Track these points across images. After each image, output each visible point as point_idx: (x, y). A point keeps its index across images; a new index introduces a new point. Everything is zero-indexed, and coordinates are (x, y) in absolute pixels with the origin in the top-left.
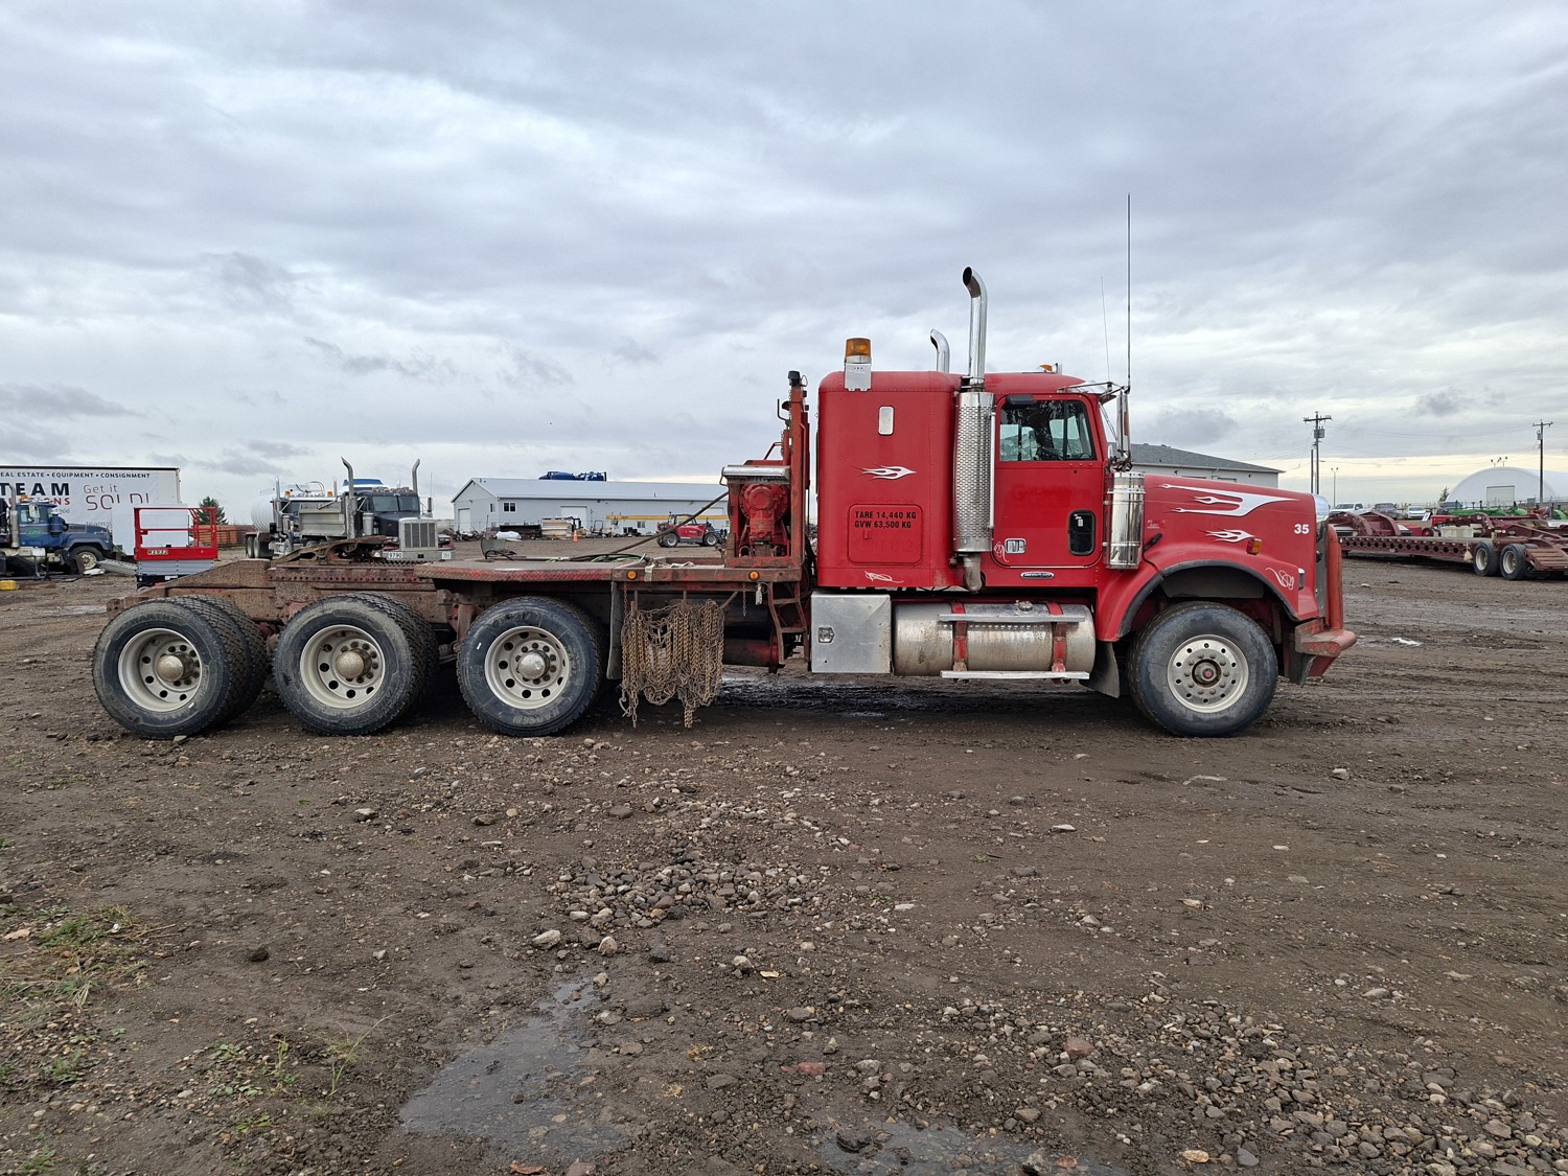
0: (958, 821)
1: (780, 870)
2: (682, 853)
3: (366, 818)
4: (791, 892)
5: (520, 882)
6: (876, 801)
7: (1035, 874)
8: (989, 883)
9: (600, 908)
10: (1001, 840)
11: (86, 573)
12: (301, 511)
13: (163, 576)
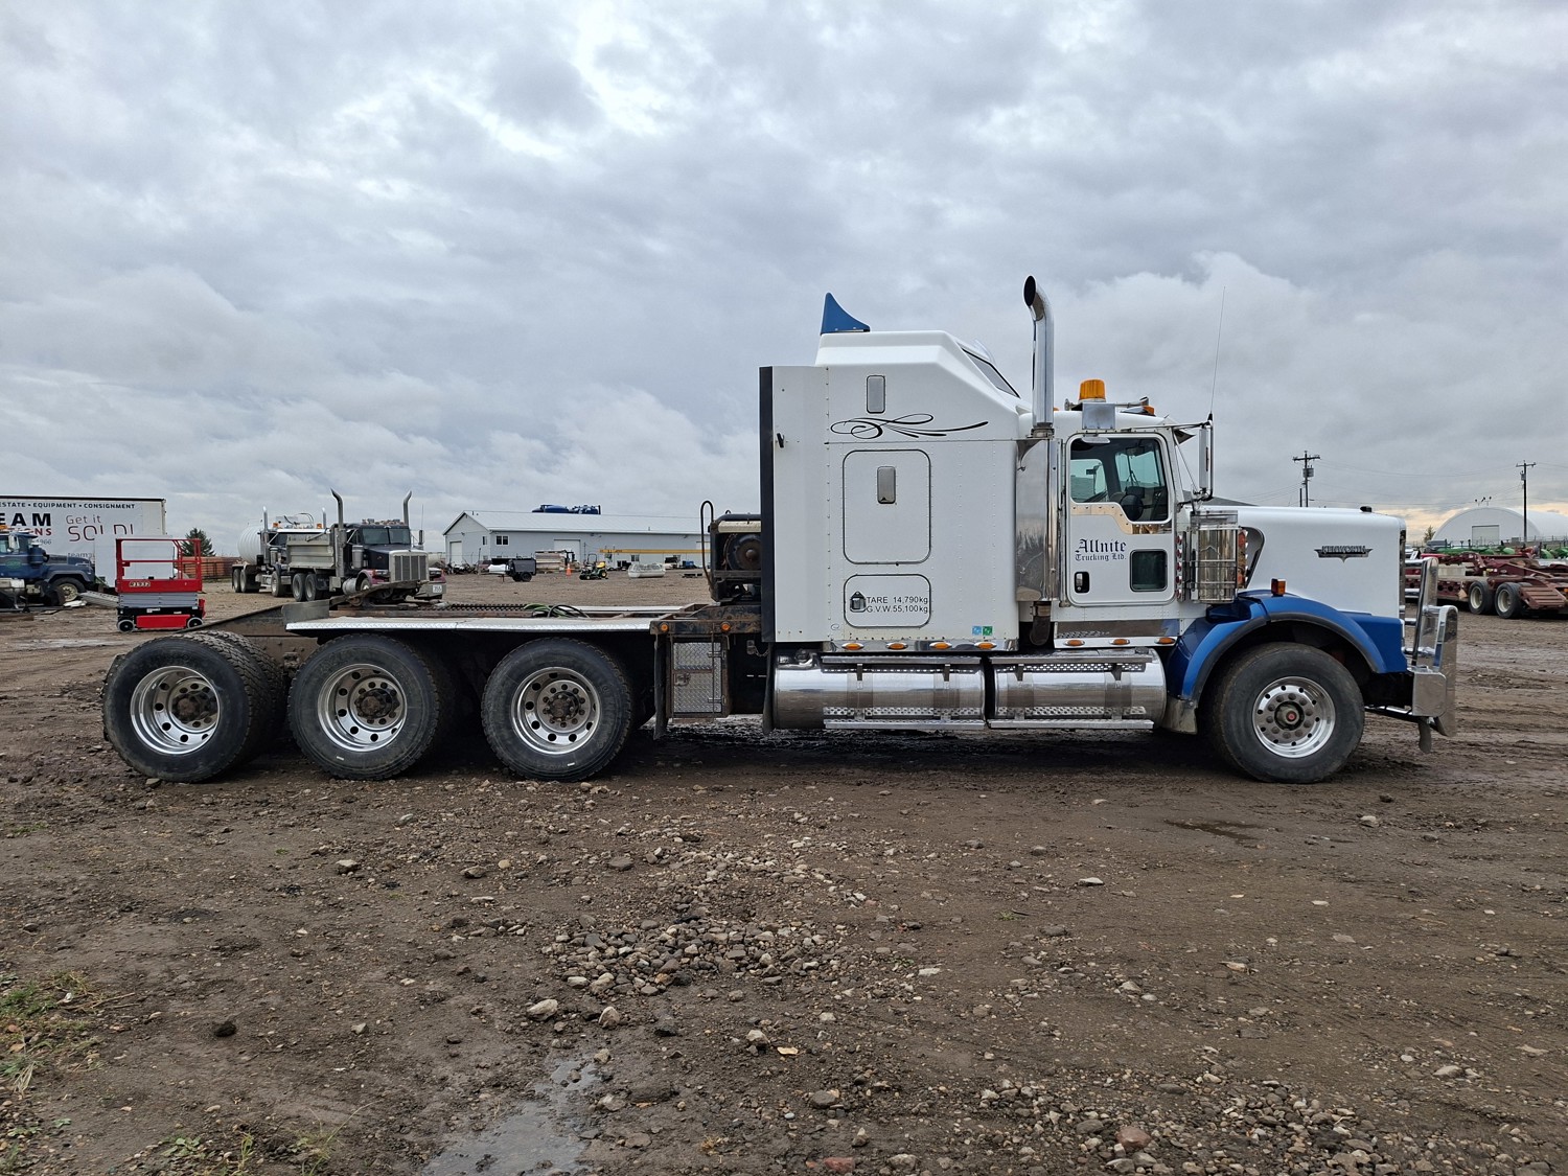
0: (978, 873)
1: (794, 929)
2: (687, 909)
3: (348, 870)
4: (805, 954)
5: (513, 942)
6: (891, 852)
7: (1066, 933)
8: (1017, 944)
9: (600, 973)
10: (1026, 895)
11: (67, 605)
12: (289, 543)
13: (145, 609)
